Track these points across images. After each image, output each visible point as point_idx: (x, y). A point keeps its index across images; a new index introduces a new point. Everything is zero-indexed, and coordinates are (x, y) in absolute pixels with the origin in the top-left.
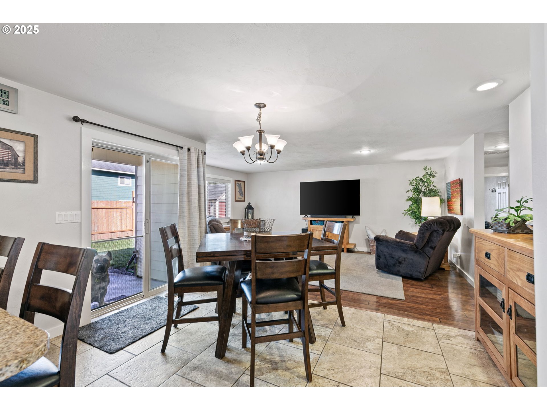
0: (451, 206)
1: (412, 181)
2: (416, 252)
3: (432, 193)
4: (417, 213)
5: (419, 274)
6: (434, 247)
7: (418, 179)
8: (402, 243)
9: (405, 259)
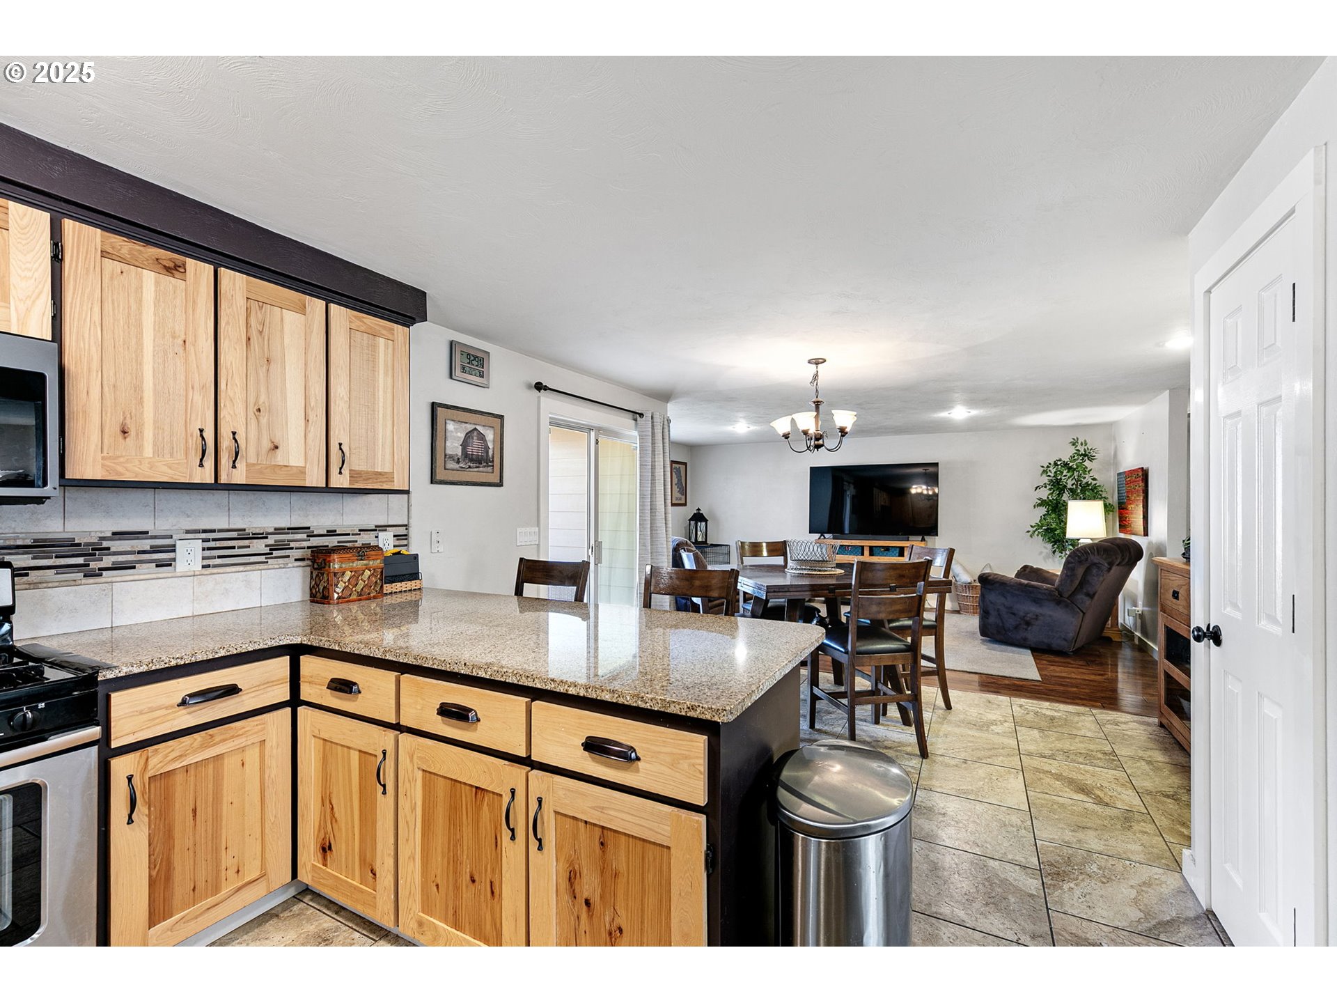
0: (1126, 518)
1: (1048, 467)
2: (1058, 603)
3: (1088, 492)
4: (1058, 532)
5: (1064, 643)
6: (1092, 593)
7: (1059, 463)
8: (1033, 586)
9: (1037, 616)
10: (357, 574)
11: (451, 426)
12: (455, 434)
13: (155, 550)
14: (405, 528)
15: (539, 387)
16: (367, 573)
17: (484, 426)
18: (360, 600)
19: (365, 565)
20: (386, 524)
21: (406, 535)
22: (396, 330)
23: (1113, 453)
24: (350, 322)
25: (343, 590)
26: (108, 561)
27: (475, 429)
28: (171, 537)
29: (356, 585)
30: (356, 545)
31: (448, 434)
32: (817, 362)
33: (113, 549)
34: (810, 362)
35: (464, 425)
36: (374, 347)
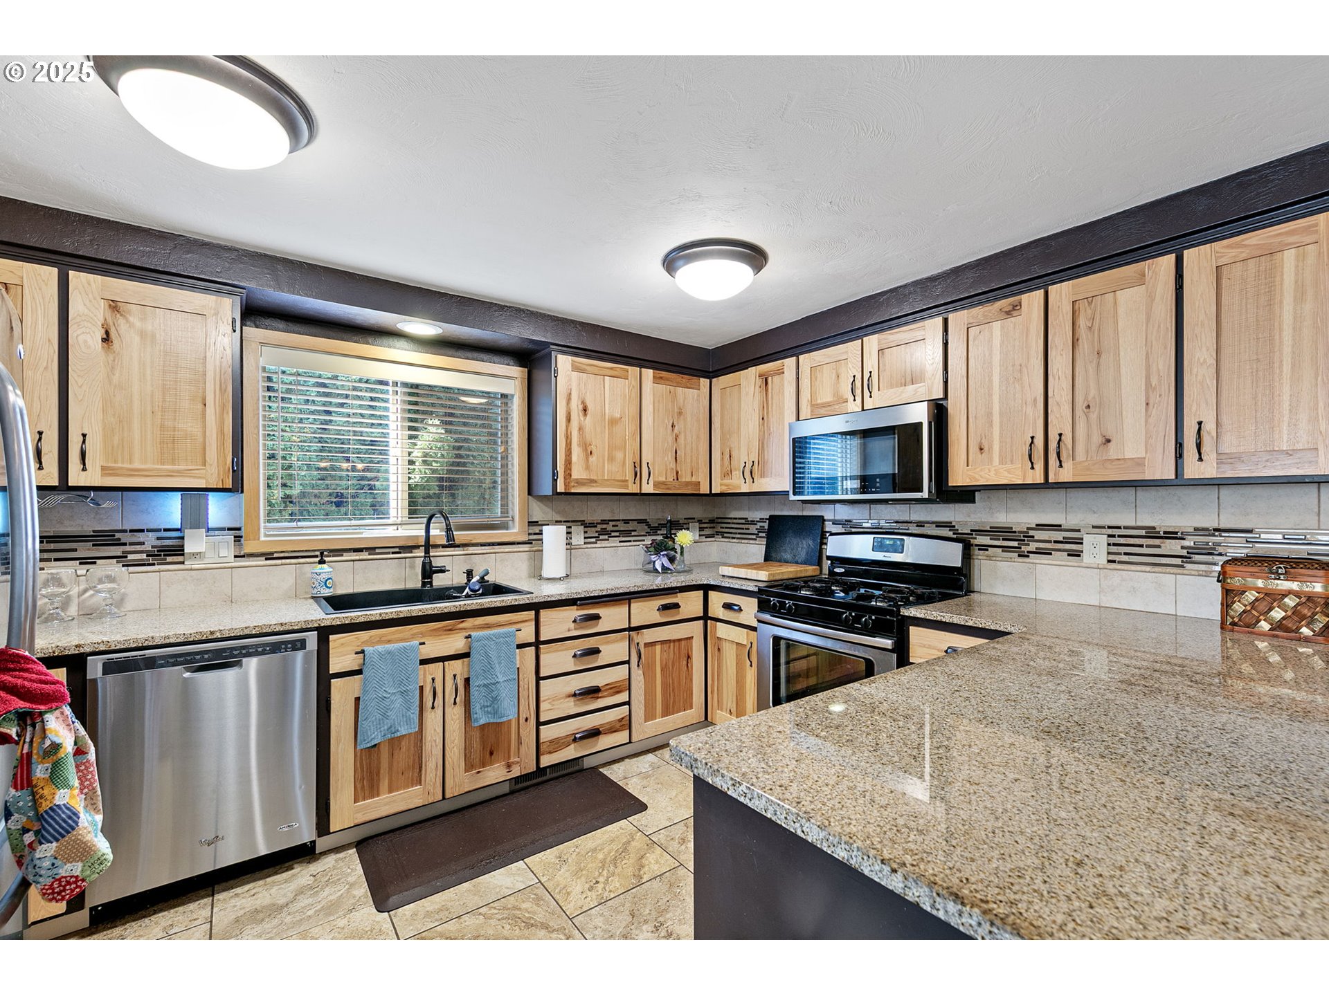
10: (1270, 598)
13: (1067, 541)
16: (1291, 599)
22: (1321, 224)
24: (1218, 257)
26: (1033, 546)
28: (1079, 531)
33: (1036, 538)
36: (1271, 271)
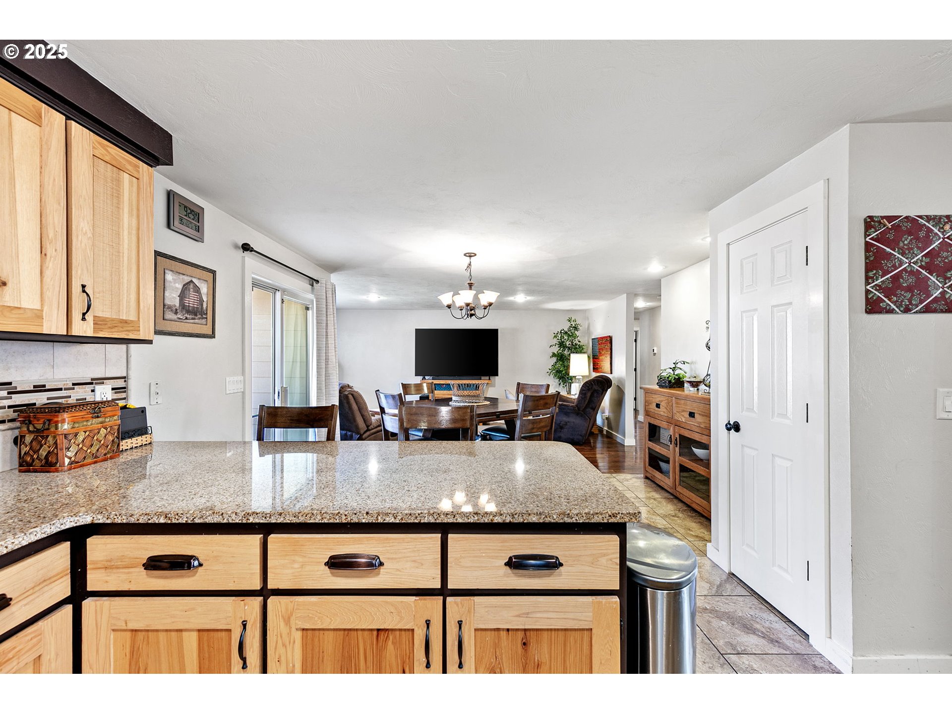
0: (598, 364)
1: (557, 334)
2: (578, 414)
3: (578, 349)
4: (564, 372)
5: (581, 437)
6: (594, 407)
7: (562, 331)
8: (565, 405)
9: (566, 423)
10: (92, 434)
11: (169, 276)
12: (174, 283)
14: (123, 380)
15: (246, 247)
16: (103, 431)
17: (199, 279)
18: (95, 462)
19: (101, 423)
20: (103, 376)
21: (125, 388)
22: (141, 168)
23: (586, 327)
24: (94, 148)
25: (76, 453)
27: (191, 281)
29: (92, 446)
30: (70, 401)
31: (167, 284)
32: (470, 255)
34: (465, 255)
35: (181, 277)
36: (118, 182)
